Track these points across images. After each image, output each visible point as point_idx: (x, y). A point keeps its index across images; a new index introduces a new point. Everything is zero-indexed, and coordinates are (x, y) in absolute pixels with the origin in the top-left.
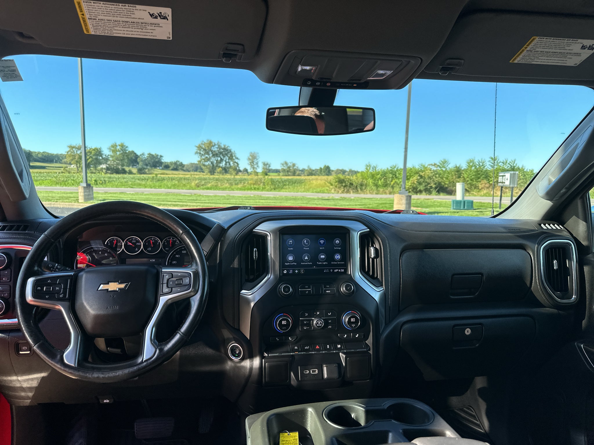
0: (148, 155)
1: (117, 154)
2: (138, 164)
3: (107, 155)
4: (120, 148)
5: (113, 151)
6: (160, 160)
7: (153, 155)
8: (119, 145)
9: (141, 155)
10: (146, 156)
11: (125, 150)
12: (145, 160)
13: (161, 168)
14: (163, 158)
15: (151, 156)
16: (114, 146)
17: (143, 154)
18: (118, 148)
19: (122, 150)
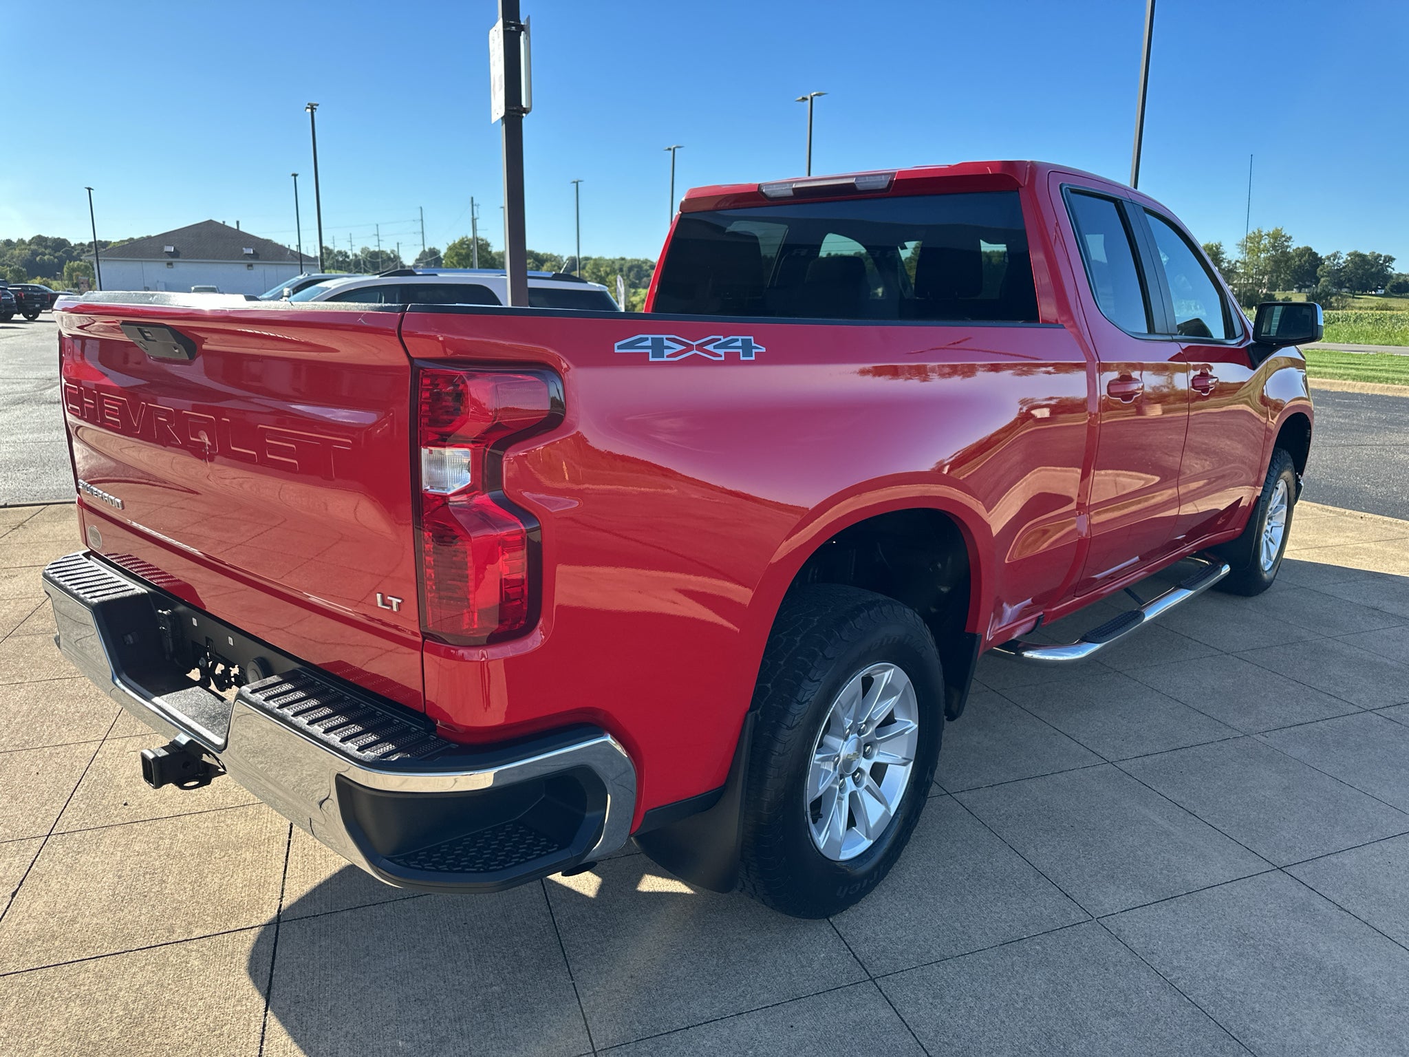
0: (1349, 258)
1: (1259, 257)
2: (1318, 281)
3: (1233, 262)
4: (1270, 242)
5: (1250, 251)
6: (1383, 268)
7: (1362, 257)
8: (1268, 235)
9: (1329, 258)
10: (1344, 257)
11: (1282, 246)
12: (1339, 270)
13: (1381, 292)
14: (1394, 265)
15: (1359, 260)
16: (1255, 239)
17: (1335, 256)
18: (1265, 242)
19: (1274, 247)
